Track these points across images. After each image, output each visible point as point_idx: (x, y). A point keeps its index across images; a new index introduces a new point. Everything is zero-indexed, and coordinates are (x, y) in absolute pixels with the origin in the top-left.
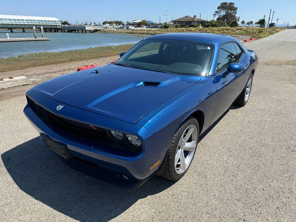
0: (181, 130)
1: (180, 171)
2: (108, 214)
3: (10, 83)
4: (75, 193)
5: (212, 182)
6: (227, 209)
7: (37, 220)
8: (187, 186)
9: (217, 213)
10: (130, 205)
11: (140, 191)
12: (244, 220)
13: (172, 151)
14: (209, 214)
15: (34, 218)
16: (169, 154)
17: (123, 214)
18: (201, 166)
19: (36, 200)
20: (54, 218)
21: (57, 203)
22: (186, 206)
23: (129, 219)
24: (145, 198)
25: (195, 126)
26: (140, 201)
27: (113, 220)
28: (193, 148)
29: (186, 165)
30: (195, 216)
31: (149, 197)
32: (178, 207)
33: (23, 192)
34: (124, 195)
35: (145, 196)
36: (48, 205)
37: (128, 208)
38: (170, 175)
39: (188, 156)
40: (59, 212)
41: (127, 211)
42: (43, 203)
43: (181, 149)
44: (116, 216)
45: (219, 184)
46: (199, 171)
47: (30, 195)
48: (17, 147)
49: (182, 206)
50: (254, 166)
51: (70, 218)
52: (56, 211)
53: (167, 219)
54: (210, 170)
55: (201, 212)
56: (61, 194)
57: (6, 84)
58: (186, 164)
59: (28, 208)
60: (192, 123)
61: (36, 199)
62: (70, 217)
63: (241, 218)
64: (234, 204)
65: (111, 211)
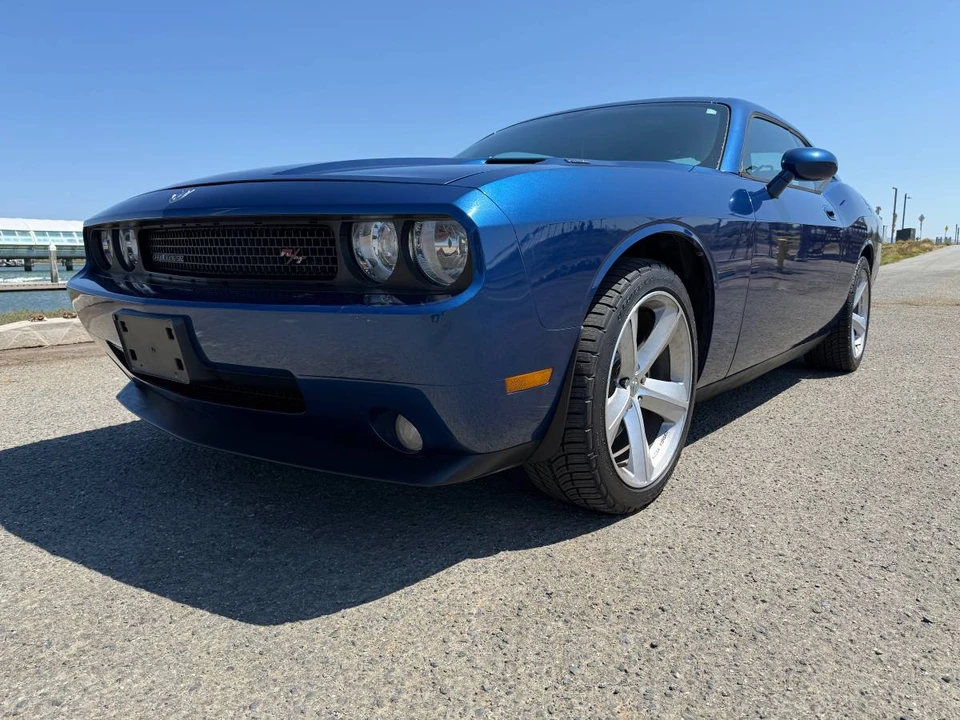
0: (626, 286)
1: (631, 477)
2: (332, 596)
3: (66, 331)
4: (211, 542)
5: (762, 524)
6: (843, 590)
7: (36, 605)
8: (659, 532)
9: (802, 600)
10: (426, 573)
11: (469, 539)
12: (925, 621)
13: (594, 353)
14: (764, 601)
15: (28, 601)
16: (582, 364)
17: (394, 597)
18: (711, 488)
19: (52, 557)
20: (109, 603)
21: (135, 563)
22: (660, 581)
23: (420, 609)
24: (491, 558)
25: (681, 311)
26: (466, 564)
27: (348, 610)
28: (677, 407)
29: (652, 468)
30: (704, 607)
31: (502, 555)
32: (628, 583)
33: (12, 536)
34: (403, 550)
35: (490, 550)
36: (95, 569)
37: (417, 580)
38: (588, 462)
39: (658, 441)
40: (132, 588)
41: (415, 588)
42: (75, 564)
43: (628, 388)
44: (364, 602)
45: (792, 529)
46: (706, 498)
47: (36, 545)
48: (34, 444)
49: (644, 581)
50: (926, 490)
51: (172, 603)
52: (122, 585)
53: (583, 613)
54: (749, 496)
55: (730, 597)
56: (157, 545)
57: (49, 332)
58: (655, 463)
59: (17, 573)
60: (669, 286)
61: (53, 553)
62: (173, 600)
63: (910, 614)
64: (866, 579)
65: (344, 588)
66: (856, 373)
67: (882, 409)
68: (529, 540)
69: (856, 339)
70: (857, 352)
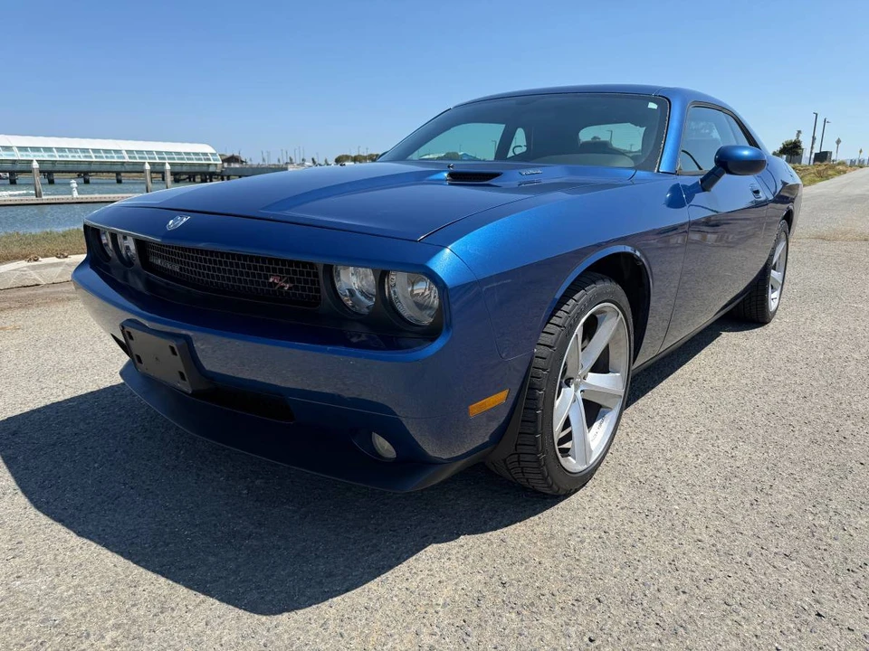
0: (574, 306)
1: (573, 464)
2: (320, 583)
4: (213, 522)
5: (684, 504)
6: (751, 581)
7: (71, 592)
8: (596, 514)
9: (715, 590)
10: (398, 559)
11: (433, 522)
12: (819, 615)
13: (544, 370)
14: (684, 592)
15: (63, 587)
17: (372, 585)
19: (78, 538)
20: (132, 589)
21: (150, 546)
22: (597, 568)
23: (395, 599)
24: (453, 543)
25: (621, 315)
26: (432, 550)
27: (335, 599)
28: (614, 396)
29: (591, 451)
30: (634, 598)
31: (463, 539)
32: (569, 571)
33: (41, 515)
34: (377, 533)
35: (452, 536)
36: (116, 552)
37: (391, 567)
38: (538, 460)
39: (596, 425)
40: (150, 573)
41: (389, 575)
42: (99, 547)
43: (573, 386)
44: (347, 591)
45: (710, 511)
46: (637, 475)
47: (63, 525)
48: (46, 407)
49: (583, 569)
50: (827, 467)
51: (186, 590)
52: (141, 570)
53: (532, 604)
54: (674, 473)
55: (656, 587)
56: (166, 525)
59: (50, 556)
60: (610, 297)
61: (80, 534)
62: (187, 587)
63: (806, 607)
64: (771, 568)
65: (330, 575)
66: (771, 325)
67: (792, 369)
68: (485, 523)
69: (773, 292)
70: (773, 305)
